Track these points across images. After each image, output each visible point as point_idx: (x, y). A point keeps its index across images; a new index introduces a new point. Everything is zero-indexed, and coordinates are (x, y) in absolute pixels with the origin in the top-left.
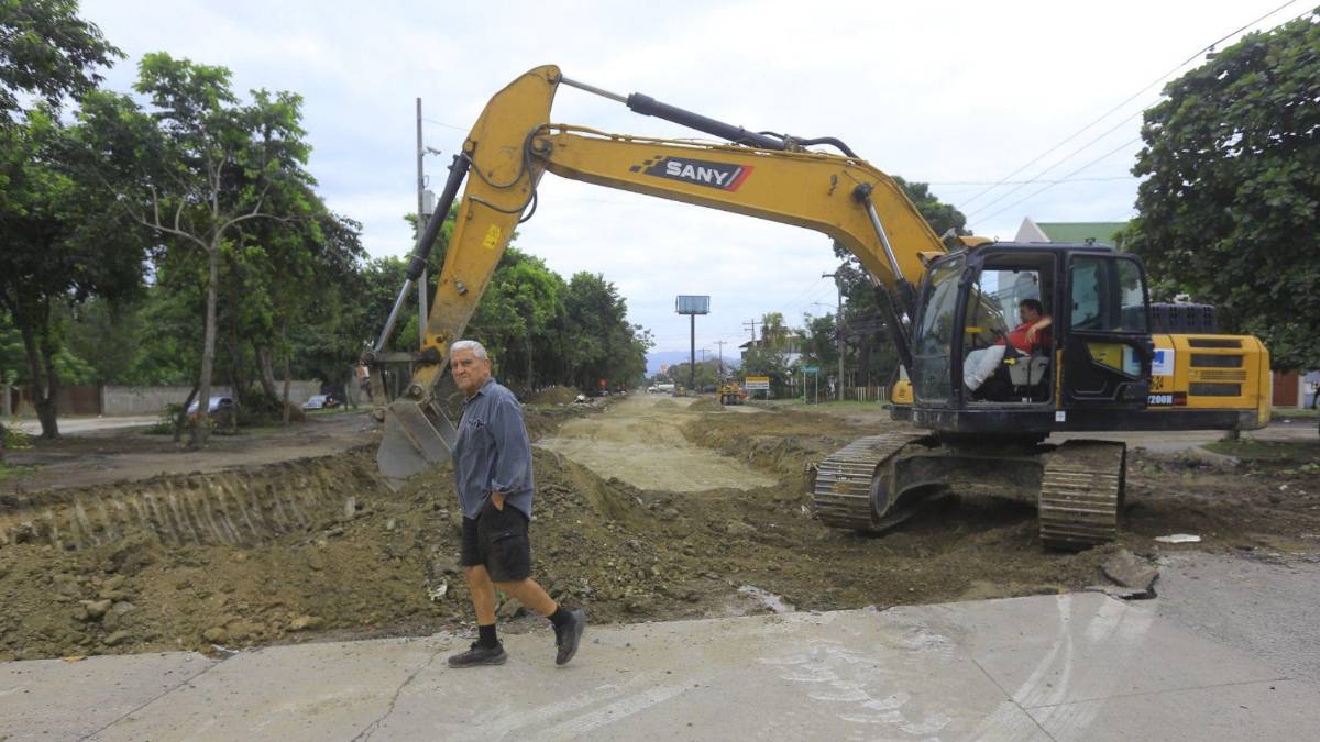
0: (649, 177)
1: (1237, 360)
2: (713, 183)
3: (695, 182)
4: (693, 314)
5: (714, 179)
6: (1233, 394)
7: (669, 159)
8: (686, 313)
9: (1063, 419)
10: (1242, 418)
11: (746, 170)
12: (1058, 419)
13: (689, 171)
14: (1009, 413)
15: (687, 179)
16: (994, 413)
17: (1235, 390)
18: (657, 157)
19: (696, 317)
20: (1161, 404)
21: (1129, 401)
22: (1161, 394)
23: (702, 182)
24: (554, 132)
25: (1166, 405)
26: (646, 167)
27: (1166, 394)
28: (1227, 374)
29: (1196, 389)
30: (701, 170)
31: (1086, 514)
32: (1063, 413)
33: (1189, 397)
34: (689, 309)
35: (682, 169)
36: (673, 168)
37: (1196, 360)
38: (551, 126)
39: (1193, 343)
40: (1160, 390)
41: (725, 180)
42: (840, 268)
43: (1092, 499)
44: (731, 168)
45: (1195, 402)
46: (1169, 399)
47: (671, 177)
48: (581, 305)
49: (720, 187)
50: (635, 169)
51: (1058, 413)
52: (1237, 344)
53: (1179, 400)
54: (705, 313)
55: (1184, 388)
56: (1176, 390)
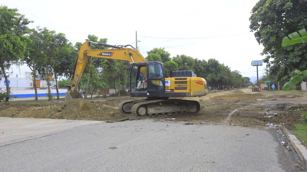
0: (100, 56)
1: (186, 82)
2: (108, 56)
3: (106, 56)
4: (257, 66)
5: (109, 55)
6: (184, 89)
7: (102, 53)
8: (255, 66)
9: (149, 95)
10: (186, 94)
11: (113, 53)
12: (148, 95)
13: (105, 54)
14: (139, 93)
15: (105, 55)
16: (136, 94)
17: (185, 88)
18: (101, 52)
19: (258, 66)
20: (168, 92)
21: (160, 91)
22: (168, 90)
23: (107, 56)
25: (169, 92)
26: (99, 54)
27: (169, 90)
28: (184, 85)
29: (176, 89)
30: (107, 54)
32: (149, 93)
33: (174, 90)
34: (256, 64)
35: (104, 54)
36: (103, 54)
37: (176, 83)
38: (86, 50)
39: (176, 79)
40: (168, 89)
41: (110, 55)
44: (111, 53)
45: (176, 91)
46: (170, 91)
47: (103, 55)
48: (209, 67)
49: (110, 56)
50: (98, 55)
51: (147, 93)
52: (186, 79)
53: (172, 91)
54: (261, 65)
55: (174, 88)
56: (171, 89)
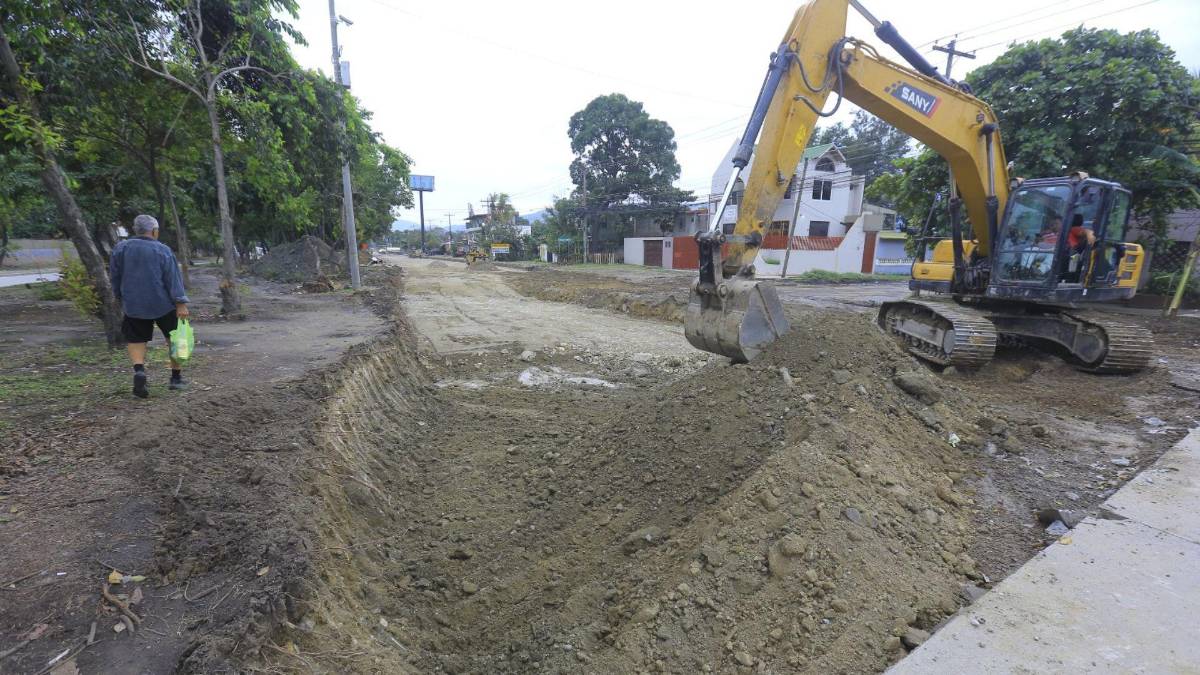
0: (894, 98)
2: (920, 109)
3: (914, 106)
4: (421, 191)
5: (923, 106)
11: (938, 102)
12: (1084, 294)
13: (910, 99)
15: (910, 103)
18: (899, 82)
23: (916, 108)
24: (848, 46)
30: (918, 97)
31: (1135, 352)
32: (1086, 291)
34: (418, 186)
35: (909, 94)
36: (904, 93)
38: (845, 40)
41: (928, 109)
42: (573, 162)
43: (1138, 343)
44: (932, 98)
47: (901, 100)
49: (924, 113)
50: (887, 90)
54: (431, 190)
